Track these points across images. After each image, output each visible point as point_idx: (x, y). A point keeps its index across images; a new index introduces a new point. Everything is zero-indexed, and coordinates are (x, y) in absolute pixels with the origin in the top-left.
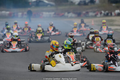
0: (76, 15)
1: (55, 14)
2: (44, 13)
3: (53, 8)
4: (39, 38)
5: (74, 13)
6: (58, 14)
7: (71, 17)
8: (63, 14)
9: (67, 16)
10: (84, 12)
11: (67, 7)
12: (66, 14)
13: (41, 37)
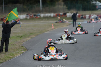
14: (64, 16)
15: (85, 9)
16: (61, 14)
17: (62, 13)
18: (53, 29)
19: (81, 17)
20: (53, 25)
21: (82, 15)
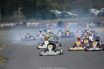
0: (96, 25)
2: (68, 23)
3: (77, 19)
4: (68, 35)
8: (85, 24)
13: (69, 34)
14: (24, 26)
17: (21, 22)
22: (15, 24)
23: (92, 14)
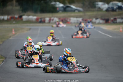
0: (104, 22)
1: (82, 20)
2: (72, 19)
3: (81, 14)
5: (102, 19)
6: (86, 20)
7: (99, 23)
8: (91, 20)
9: (95, 23)
10: (112, 19)
11: (95, 13)
12: (94, 20)
14: (20, 19)
15: (43, 11)
16: (17, 16)
18: (14, 35)
19: (40, 20)
20: (13, 30)
21: (41, 19)
22: (9, 17)
23: (99, 8)
